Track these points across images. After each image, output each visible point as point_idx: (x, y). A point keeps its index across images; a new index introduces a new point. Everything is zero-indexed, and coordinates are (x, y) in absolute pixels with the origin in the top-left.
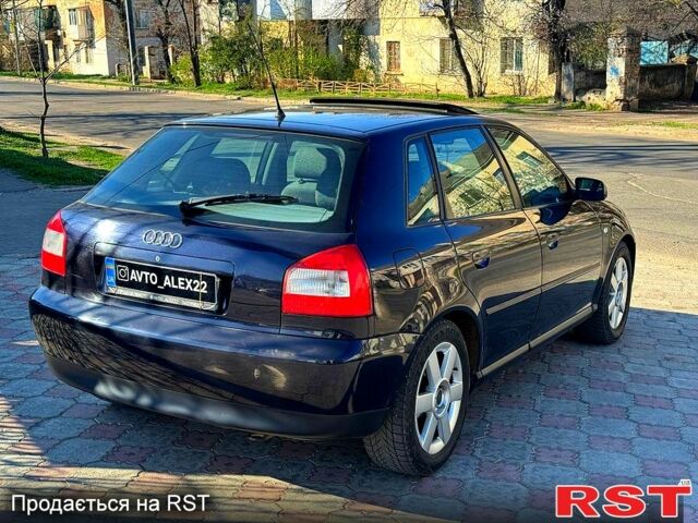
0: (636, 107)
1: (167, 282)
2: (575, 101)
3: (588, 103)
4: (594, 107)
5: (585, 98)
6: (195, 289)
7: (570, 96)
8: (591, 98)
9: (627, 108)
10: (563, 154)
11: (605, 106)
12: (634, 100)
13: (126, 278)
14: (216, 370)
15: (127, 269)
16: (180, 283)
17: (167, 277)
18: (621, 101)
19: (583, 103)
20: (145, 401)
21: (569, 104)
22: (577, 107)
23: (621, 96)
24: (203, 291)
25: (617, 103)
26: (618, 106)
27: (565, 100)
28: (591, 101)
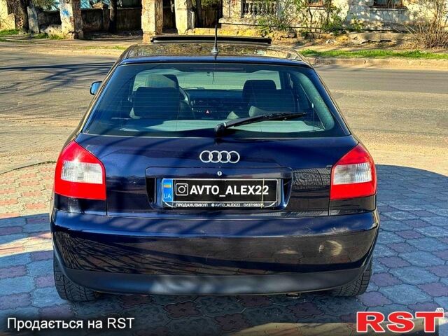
0: (82, 36)
1: (229, 190)
2: (40, 32)
3: (49, 34)
4: (55, 37)
5: (47, 30)
6: (257, 193)
7: (36, 29)
8: (51, 30)
9: (77, 37)
10: (73, 70)
11: (62, 36)
12: (81, 32)
13: (186, 193)
14: (288, 252)
15: (187, 185)
16: (242, 190)
17: (230, 187)
18: (73, 33)
19: (46, 34)
20: (207, 288)
21: (37, 35)
22: (42, 37)
23: (72, 29)
24: (265, 193)
25: (71, 34)
26: (71, 36)
27: (33, 32)
28: (52, 33)
